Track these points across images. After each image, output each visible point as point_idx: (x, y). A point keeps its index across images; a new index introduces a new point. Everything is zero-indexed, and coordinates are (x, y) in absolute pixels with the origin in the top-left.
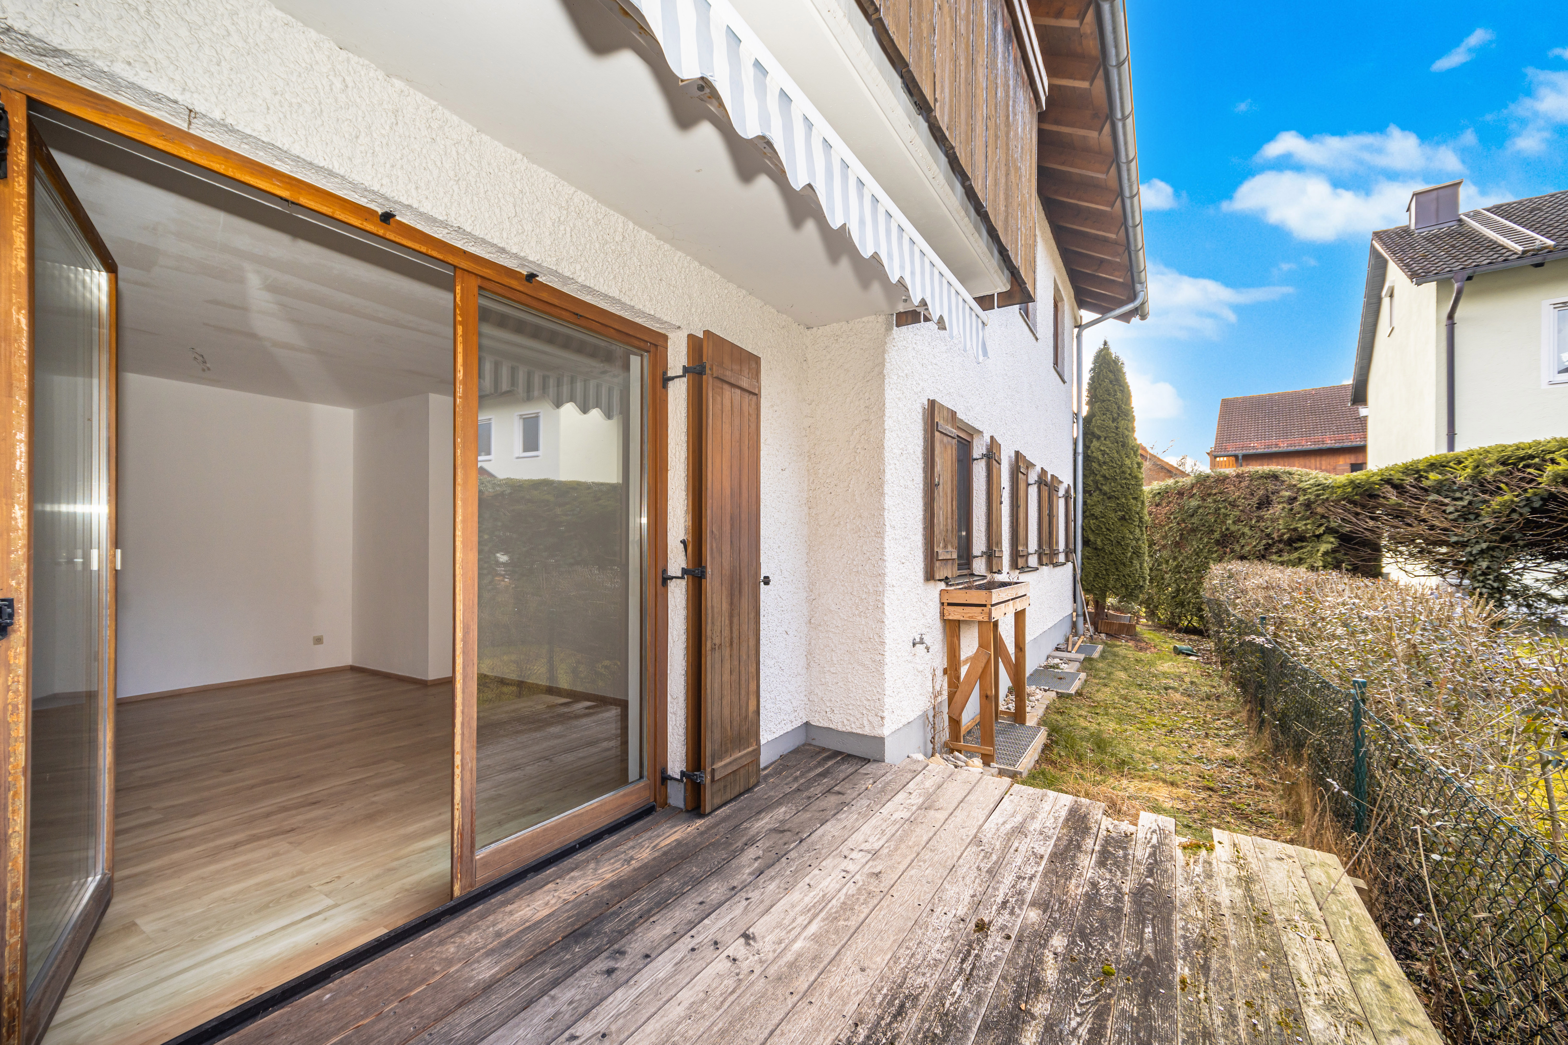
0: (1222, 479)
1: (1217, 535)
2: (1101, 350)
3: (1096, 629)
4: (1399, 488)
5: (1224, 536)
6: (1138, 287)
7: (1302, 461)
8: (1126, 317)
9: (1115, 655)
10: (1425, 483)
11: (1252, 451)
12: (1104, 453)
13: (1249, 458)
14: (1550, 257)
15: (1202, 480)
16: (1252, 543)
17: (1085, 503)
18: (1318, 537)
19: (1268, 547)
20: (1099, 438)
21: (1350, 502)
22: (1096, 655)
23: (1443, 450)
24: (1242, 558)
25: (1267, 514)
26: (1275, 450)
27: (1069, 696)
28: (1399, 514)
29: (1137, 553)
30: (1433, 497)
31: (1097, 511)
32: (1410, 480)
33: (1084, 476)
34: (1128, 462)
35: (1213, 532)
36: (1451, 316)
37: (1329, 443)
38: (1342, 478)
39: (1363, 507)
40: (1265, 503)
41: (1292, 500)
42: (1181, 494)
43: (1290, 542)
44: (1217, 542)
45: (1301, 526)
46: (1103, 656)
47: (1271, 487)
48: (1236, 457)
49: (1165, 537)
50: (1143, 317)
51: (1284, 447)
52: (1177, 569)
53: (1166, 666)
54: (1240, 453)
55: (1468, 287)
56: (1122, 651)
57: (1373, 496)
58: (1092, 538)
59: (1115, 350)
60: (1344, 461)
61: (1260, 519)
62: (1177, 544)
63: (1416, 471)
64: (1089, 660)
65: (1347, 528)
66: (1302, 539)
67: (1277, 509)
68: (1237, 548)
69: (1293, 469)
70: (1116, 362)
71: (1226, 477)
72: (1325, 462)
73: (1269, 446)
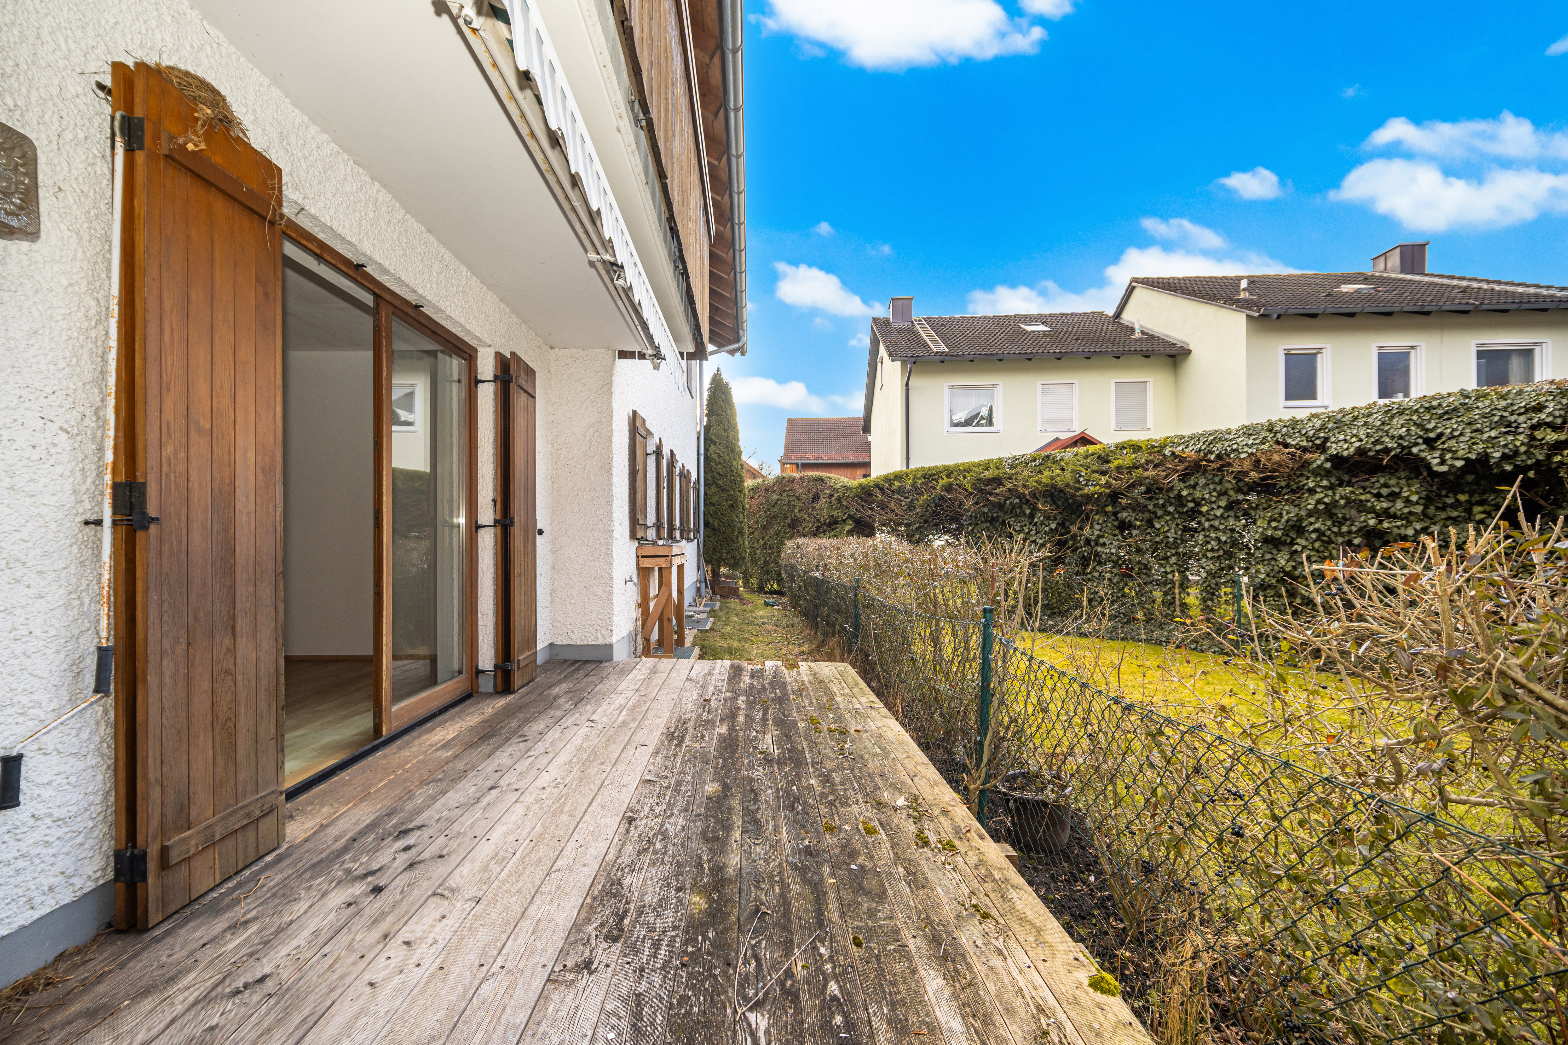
0: (792, 480)
1: (789, 520)
2: (715, 376)
3: (713, 592)
4: (882, 489)
5: (793, 521)
6: (741, 332)
7: (836, 470)
8: (732, 352)
9: (729, 608)
10: (894, 488)
11: (807, 461)
12: (719, 456)
13: (806, 466)
14: (947, 358)
15: (779, 480)
16: (810, 526)
17: (705, 494)
18: (844, 521)
19: (818, 528)
20: (715, 443)
21: (860, 498)
22: (717, 608)
23: (904, 469)
24: (804, 536)
25: (818, 505)
26: (820, 461)
27: (706, 631)
28: (883, 507)
29: (741, 532)
30: (897, 496)
31: (715, 499)
32: (887, 485)
33: (705, 472)
34: (735, 463)
35: (786, 518)
36: (907, 385)
37: (852, 459)
38: (855, 483)
39: (866, 501)
40: (816, 498)
41: (831, 496)
42: (767, 490)
43: (829, 525)
44: (790, 526)
45: (835, 513)
46: (721, 609)
47: (820, 487)
48: (797, 465)
49: (756, 522)
50: (743, 354)
51: (826, 460)
52: (764, 547)
53: (761, 613)
54: (800, 462)
55: (914, 367)
56: (732, 606)
57: (870, 495)
58: (711, 521)
59: (725, 377)
60: (859, 472)
61: (814, 509)
62: (764, 528)
63: (888, 479)
64: (713, 611)
65: (859, 515)
66: (836, 522)
67: (823, 502)
68: (801, 529)
69: (831, 475)
70: (726, 386)
71: (794, 479)
72: (850, 472)
73: (817, 458)
